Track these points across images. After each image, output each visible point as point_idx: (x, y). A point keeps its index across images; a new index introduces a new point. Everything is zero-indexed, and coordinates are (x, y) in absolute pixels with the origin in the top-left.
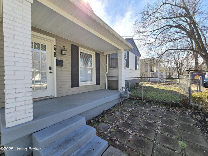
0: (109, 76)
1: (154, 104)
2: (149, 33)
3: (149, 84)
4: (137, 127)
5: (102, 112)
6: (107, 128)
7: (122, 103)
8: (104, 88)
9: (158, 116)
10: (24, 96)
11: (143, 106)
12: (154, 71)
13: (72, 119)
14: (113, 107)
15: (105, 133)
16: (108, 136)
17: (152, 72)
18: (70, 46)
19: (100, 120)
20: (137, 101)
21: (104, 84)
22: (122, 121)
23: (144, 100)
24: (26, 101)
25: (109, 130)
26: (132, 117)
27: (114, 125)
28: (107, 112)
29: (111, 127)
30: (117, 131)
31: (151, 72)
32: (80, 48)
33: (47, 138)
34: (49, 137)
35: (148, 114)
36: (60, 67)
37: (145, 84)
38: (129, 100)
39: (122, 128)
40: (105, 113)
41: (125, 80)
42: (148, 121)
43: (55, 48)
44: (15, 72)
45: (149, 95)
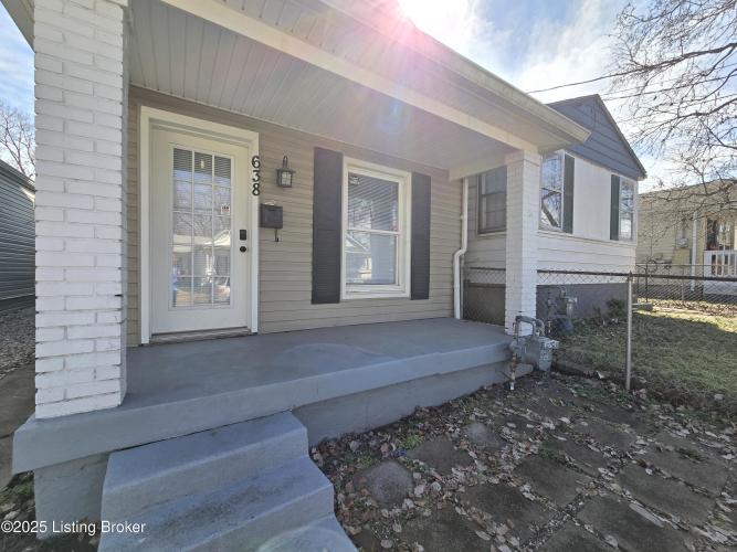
0: (469, 265)
1: (703, 418)
2: (705, 62)
3: (690, 308)
4: (556, 529)
5: (409, 411)
6: (404, 493)
7: (512, 384)
8: (447, 313)
9: (715, 492)
10: (92, 321)
11: (625, 416)
12: (729, 248)
13: (259, 424)
14: (465, 399)
15: (385, 512)
16: (393, 534)
17: (716, 253)
18: (312, 154)
19: (384, 448)
20: (595, 384)
21: (448, 299)
22: (484, 473)
23: (635, 385)
24: (99, 342)
25: (408, 503)
26: (548, 465)
27: (436, 486)
28: (432, 416)
29: (420, 490)
30: (442, 521)
31: (709, 255)
32: (346, 160)
33: (135, 483)
34: (143, 480)
35: (643, 465)
36: (272, 231)
37: (664, 309)
38: (554, 377)
39: (469, 512)
40: (419, 420)
41: (539, 287)
42: (635, 506)
43: (257, 164)
44: (65, 243)
45: (673, 366)
